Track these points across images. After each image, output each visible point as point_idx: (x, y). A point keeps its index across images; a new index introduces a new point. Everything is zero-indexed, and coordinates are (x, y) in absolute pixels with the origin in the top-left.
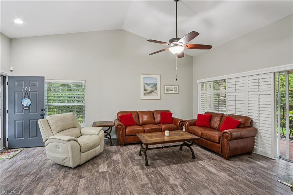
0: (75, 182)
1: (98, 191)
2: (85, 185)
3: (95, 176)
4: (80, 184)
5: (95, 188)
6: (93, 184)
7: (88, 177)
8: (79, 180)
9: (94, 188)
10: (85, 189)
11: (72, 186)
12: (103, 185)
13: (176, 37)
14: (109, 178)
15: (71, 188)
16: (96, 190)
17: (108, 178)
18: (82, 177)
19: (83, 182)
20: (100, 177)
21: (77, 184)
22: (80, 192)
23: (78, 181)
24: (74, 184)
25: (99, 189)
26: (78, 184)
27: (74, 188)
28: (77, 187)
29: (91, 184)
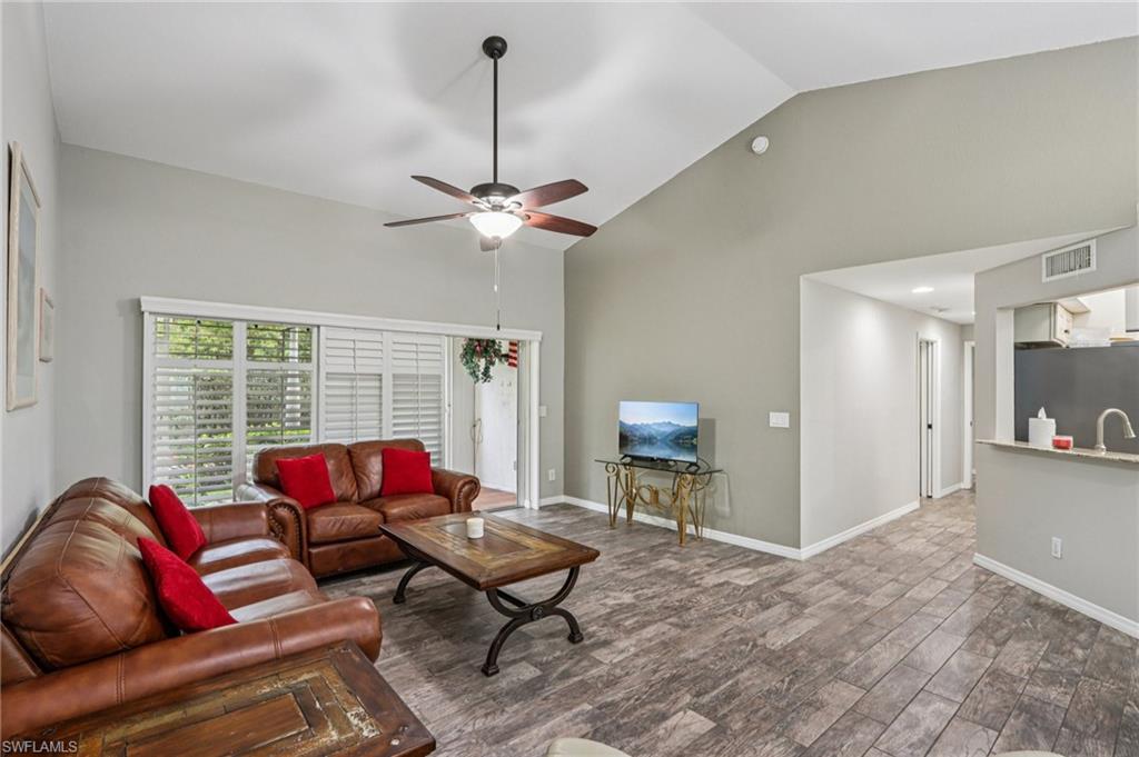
0: (834, 750)
1: (787, 679)
2: (809, 715)
3: (749, 720)
4: (823, 731)
5: (788, 689)
6: (783, 703)
7: (774, 736)
8: (816, 747)
9: (792, 690)
10: (819, 706)
11: (851, 741)
12: (758, 681)
13: (492, 181)
14: (720, 685)
15: (859, 736)
16: (791, 682)
17: (722, 687)
18: (796, 749)
19: (805, 729)
20: (741, 704)
21: (834, 738)
22: (838, 706)
23: (819, 743)
24: (842, 746)
25: (783, 681)
26: (831, 733)
27: (851, 731)
28: (840, 727)
29: (789, 705)
